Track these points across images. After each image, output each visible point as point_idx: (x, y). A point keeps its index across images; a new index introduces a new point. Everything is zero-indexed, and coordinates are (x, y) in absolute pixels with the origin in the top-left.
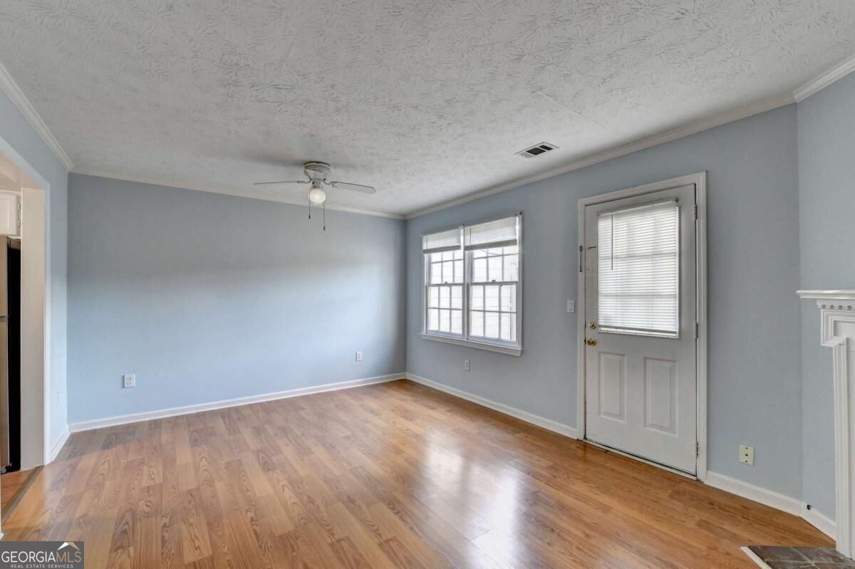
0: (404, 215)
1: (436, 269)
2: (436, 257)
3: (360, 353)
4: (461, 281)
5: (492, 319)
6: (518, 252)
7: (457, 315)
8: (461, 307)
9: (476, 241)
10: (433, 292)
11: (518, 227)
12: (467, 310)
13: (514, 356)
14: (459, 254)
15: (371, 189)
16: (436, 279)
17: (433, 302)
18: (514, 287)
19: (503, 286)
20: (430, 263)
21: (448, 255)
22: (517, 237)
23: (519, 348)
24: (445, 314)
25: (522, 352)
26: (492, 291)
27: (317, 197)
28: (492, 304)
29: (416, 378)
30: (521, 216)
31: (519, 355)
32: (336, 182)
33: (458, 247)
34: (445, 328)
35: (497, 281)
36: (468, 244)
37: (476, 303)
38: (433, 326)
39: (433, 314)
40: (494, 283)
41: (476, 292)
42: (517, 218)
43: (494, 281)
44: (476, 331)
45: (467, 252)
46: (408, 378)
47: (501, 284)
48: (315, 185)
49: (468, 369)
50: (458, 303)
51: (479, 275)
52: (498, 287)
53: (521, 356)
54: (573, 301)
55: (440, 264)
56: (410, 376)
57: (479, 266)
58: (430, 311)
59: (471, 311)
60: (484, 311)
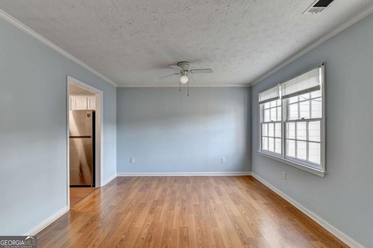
0: (249, 84)
1: (267, 113)
2: (267, 105)
3: (223, 158)
4: (280, 119)
5: (302, 146)
6: (321, 96)
7: (278, 141)
8: (281, 137)
9: (288, 92)
10: (265, 127)
11: (320, 77)
12: (284, 139)
13: (319, 176)
14: (279, 102)
16: (267, 119)
17: (265, 133)
18: (319, 122)
19: (310, 122)
20: (263, 110)
21: (273, 103)
22: (321, 83)
23: (323, 171)
24: (271, 140)
25: (325, 174)
26: (301, 126)
27: (184, 80)
28: (302, 135)
29: (256, 176)
30: (323, 67)
31: (323, 176)
32: (192, 70)
33: (277, 98)
34: (271, 149)
35: (305, 118)
36: (284, 95)
37: (291, 134)
38: (265, 148)
39: (265, 140)
40: (303, 120)
41: (291, 126)
42: (320, 69)
43: (303, 118)
44: (291, 153)
45: (284, 100)
46: (252, 175)
47: (308, 121)
48: (182, 74)
49: (285, 178)
50: (279, 134)
51: (293, 115)
52: (305, 123)
53: (324, 177)
55: (269, 110)
56: (253, 174)
57: (293, 109)
58: (263, 138)
59: (287, 139)
60: (296, 140)
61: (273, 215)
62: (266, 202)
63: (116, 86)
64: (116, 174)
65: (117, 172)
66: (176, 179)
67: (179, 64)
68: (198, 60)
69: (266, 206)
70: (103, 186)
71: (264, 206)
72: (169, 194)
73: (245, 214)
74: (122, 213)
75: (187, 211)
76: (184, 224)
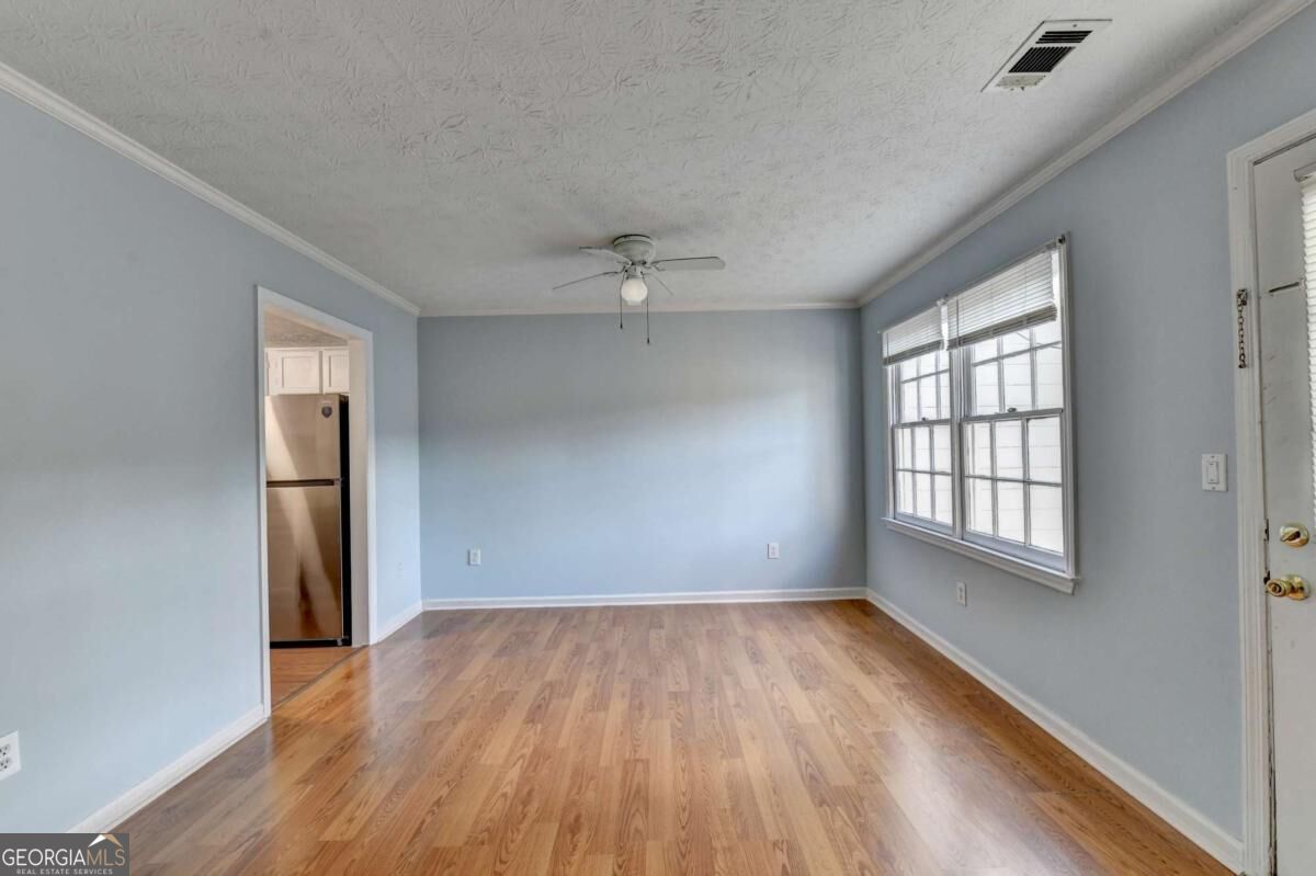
0: (855, 300)
1: (909, 391)
2: (909, 368)
3: (774, 544)
4: (946, 414)
5: (1011, 496)
6: (1060, 339)
7: (944, 484)
8: (949, 471)
9: (969, 325)
10: (903, 437)
11: (1057, 282)
12: (960, 476)
13: (1058, 591)
14: (943, 355)
15: (713, 261)
16: (910, 415)
17: (904, 461)
18: (1055, 422)
19: (1032, 423)
20: (899, 384)
21: (927, 362)
22: (1057, 300)
23: (1069, 574)
24: (923, 480)
25: (1076, 584)
26: (1008, 432)
27: (635, 292)
28: (1009, 464)
29: (881, 602)
30: (1063, 247)
31: (1070, 591)
32: (657, 262)
33: (936, 346)
34: (924, 512)
35: (1020, 410)
36: (954, 336)
37: (979, 462)
38: (905, 507)
39: (904, 480)
40: (1013, 414)
41: (978, 435)
42: (1055, 256)
43: (1014, 410)
44: (980, 522)
45: (955, 351)
46: (869, 599)
47: (1026, 417)
48: (628, 274)
49: (963, 602)
50: (944, 461)
51: (985, 402)
52: (1019, 423)
53: (1073, 594)
54: (1220, 458)
55: (915, 383)
56: (872, 596)
57: (984, 378)
58: (900, 475)
59: (969, 477)
60: (994, 480)
61: (920, 719)
62: (904, 680)
63: (416, 311)
64: (420, 603)
65: (423, 598)
66: (618, 615)
67: (617, 242)
68: (676, 230)
69: (902, 694)
70: (378, 644)
71: (897, 693)
72: (591, 663)
73: (832, 717)
74: (439, 723)
75: (647, 712)
76: (635, 751)
